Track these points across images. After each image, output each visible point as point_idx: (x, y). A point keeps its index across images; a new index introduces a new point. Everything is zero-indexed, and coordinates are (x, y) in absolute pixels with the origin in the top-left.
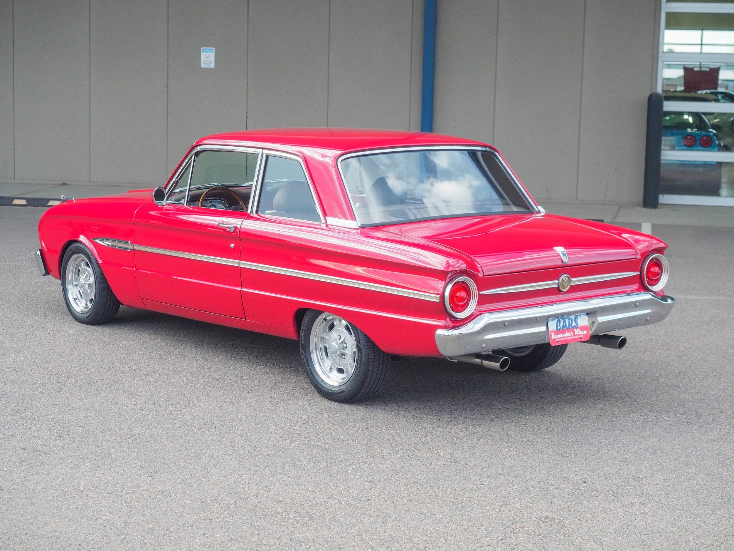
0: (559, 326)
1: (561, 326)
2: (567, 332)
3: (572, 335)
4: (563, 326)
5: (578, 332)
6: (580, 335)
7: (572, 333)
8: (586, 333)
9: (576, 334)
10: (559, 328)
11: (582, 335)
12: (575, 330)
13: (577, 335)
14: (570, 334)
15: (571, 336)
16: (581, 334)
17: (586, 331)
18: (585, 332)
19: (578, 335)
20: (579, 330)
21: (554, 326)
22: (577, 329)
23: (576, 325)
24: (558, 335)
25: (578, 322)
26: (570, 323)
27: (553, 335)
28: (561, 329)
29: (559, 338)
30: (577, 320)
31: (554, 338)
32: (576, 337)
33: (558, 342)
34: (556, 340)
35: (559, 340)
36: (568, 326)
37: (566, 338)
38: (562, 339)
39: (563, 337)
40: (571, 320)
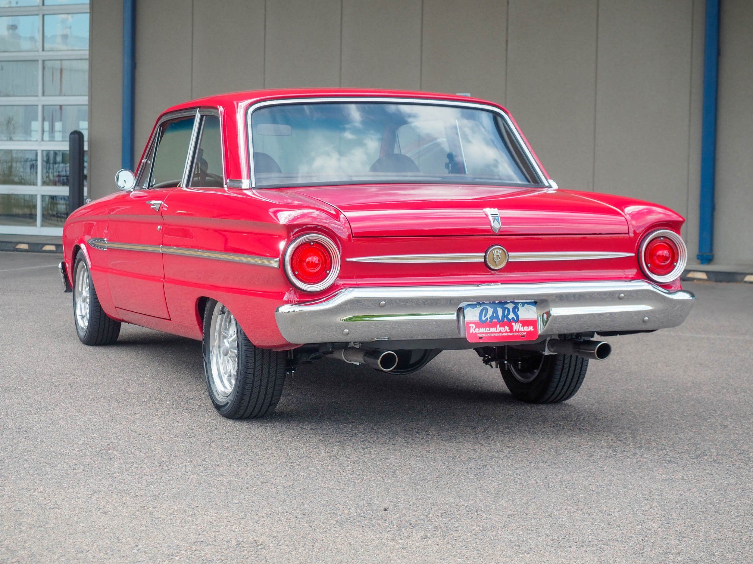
0: (484, 317)
1: (488, 316)
2: (498, 326)
3: (508, 331)
4: (492, 318)
5: (517, 327)
6: (521, 331)
7: (507, 328)
9: (514, 330)
10: (484, 319)
11: (524, 331)
12: (513, 324)
13: (516, 331)
14: (503, 328)
15: (506, 332)
16: (523, 330)
18: (531, 328)
19: (519, 332)
20: (521, 324)
21: (475, 316)
22: (517, 323)
23: (515, 318)
24: (484, 329)
25: (519, 313)
26: (506, 314)
27: (472, 327)
28: (488, 321)
29: (483, 333)
30: (518, 311)
31: (474, 332)
32: (515, 334)
33: (481, 338)
34: (479, 335)
35: (484, 335)
36: (500, 318)
37: (496, 335)
38: (489, 335)
39: (492, 333)
40: (506, 310)
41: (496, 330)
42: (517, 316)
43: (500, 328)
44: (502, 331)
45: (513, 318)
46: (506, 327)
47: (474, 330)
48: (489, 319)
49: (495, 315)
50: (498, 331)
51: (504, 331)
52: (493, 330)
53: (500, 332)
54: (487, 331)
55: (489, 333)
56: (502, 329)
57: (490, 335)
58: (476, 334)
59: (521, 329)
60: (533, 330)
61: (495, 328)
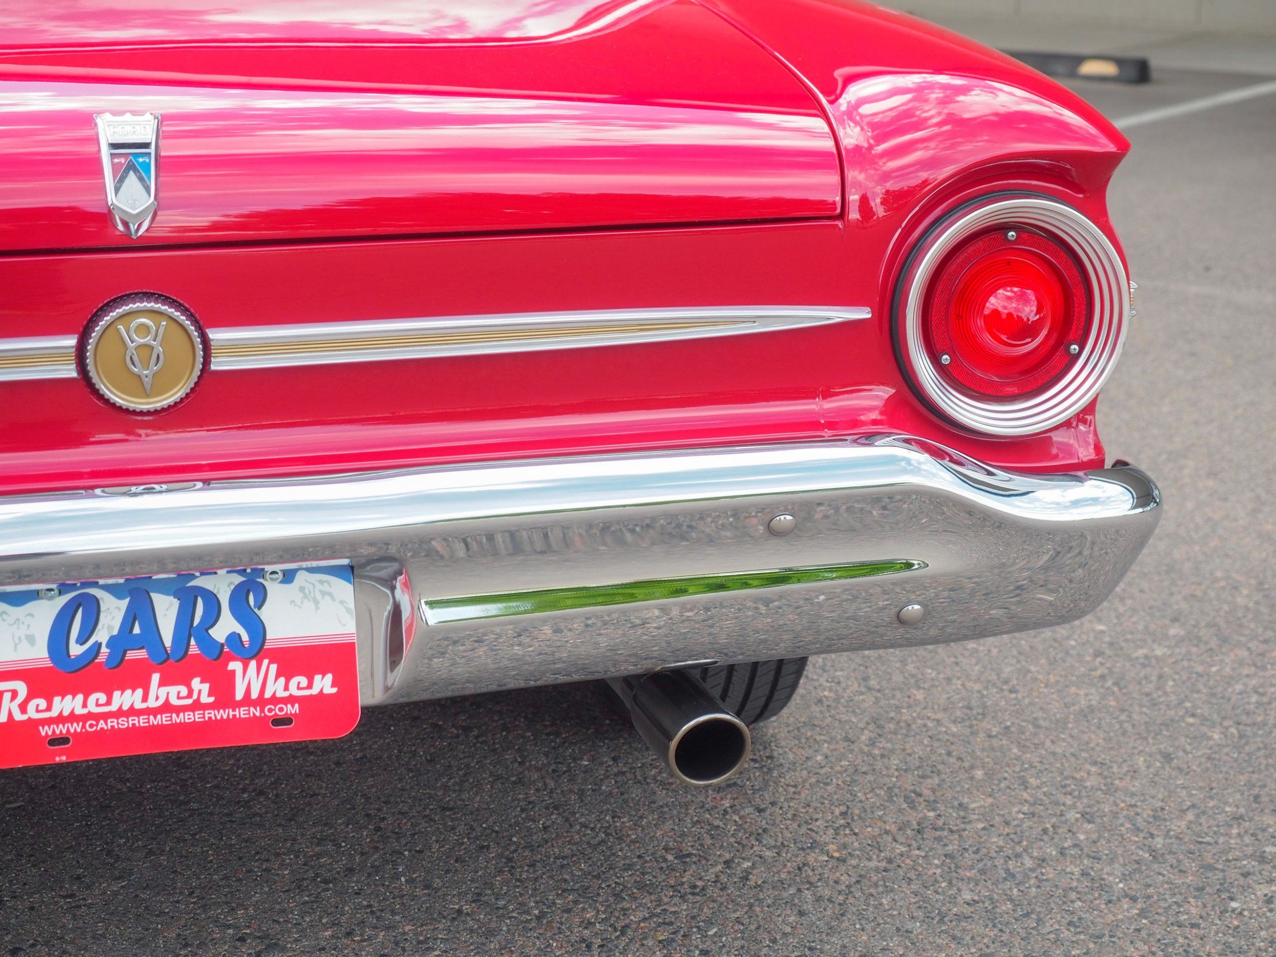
0: (81, 641)
1: (102, 635)
2: (156, 678)
3: (206, 699)
4: (121, 642)
5: (251, 679)
6: (274, 700)
7: (201, 688)
8: (330, 690)
9: (239, 695)
10: (76, 650)
11: (291, 700)
12: (235, 666)
13: (247, 700)
14: (184, 691)
15: (196, 706)
16: (281, 694)
17: (329, 677)
18: (324, 684)
19: (261, 702)
20: (274, 668)
21: (31, 639)
22: (253, 664)
23: (245, 637)
24: (80, 697)
25: (265, 614)
26: (195, 624)
27: (7, 697)
28: (102, 658)
29: (73, 717)
30: (260, 605)
31: (18, 716)
32: (242, 713)
33: (58, 741)
34: (45, 731)
35: (76, 727)
36: (168, 641)
37: (141, 721)
38: (102, 724)
39: (119, 713)
40: (200, 601)
41: (145, 699)
42: (257, 628)
43: (164, 691)
44: (174, 701)
45: (234, 638)
46: (196, 683)
47: (23, 708)
48: (104, 650)
49: (137, 630)
50: (152, 703)
51: (189, 702)
52: (126, 699)
53: (167, 707)
54: (92, 708)
55: (105, 716)
56: (174, 693)
57: (112, 723)
58: (34, 724)
59: (276, 688)
60: (335, 690)
61: (139, 692)
